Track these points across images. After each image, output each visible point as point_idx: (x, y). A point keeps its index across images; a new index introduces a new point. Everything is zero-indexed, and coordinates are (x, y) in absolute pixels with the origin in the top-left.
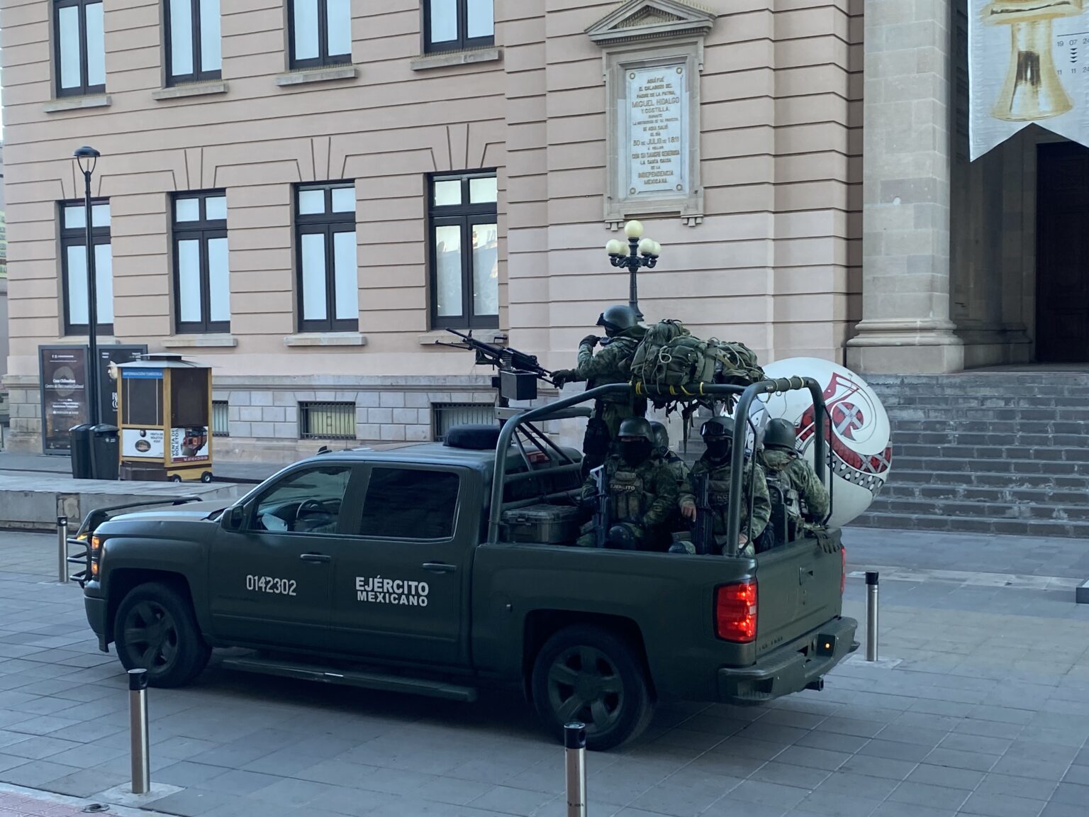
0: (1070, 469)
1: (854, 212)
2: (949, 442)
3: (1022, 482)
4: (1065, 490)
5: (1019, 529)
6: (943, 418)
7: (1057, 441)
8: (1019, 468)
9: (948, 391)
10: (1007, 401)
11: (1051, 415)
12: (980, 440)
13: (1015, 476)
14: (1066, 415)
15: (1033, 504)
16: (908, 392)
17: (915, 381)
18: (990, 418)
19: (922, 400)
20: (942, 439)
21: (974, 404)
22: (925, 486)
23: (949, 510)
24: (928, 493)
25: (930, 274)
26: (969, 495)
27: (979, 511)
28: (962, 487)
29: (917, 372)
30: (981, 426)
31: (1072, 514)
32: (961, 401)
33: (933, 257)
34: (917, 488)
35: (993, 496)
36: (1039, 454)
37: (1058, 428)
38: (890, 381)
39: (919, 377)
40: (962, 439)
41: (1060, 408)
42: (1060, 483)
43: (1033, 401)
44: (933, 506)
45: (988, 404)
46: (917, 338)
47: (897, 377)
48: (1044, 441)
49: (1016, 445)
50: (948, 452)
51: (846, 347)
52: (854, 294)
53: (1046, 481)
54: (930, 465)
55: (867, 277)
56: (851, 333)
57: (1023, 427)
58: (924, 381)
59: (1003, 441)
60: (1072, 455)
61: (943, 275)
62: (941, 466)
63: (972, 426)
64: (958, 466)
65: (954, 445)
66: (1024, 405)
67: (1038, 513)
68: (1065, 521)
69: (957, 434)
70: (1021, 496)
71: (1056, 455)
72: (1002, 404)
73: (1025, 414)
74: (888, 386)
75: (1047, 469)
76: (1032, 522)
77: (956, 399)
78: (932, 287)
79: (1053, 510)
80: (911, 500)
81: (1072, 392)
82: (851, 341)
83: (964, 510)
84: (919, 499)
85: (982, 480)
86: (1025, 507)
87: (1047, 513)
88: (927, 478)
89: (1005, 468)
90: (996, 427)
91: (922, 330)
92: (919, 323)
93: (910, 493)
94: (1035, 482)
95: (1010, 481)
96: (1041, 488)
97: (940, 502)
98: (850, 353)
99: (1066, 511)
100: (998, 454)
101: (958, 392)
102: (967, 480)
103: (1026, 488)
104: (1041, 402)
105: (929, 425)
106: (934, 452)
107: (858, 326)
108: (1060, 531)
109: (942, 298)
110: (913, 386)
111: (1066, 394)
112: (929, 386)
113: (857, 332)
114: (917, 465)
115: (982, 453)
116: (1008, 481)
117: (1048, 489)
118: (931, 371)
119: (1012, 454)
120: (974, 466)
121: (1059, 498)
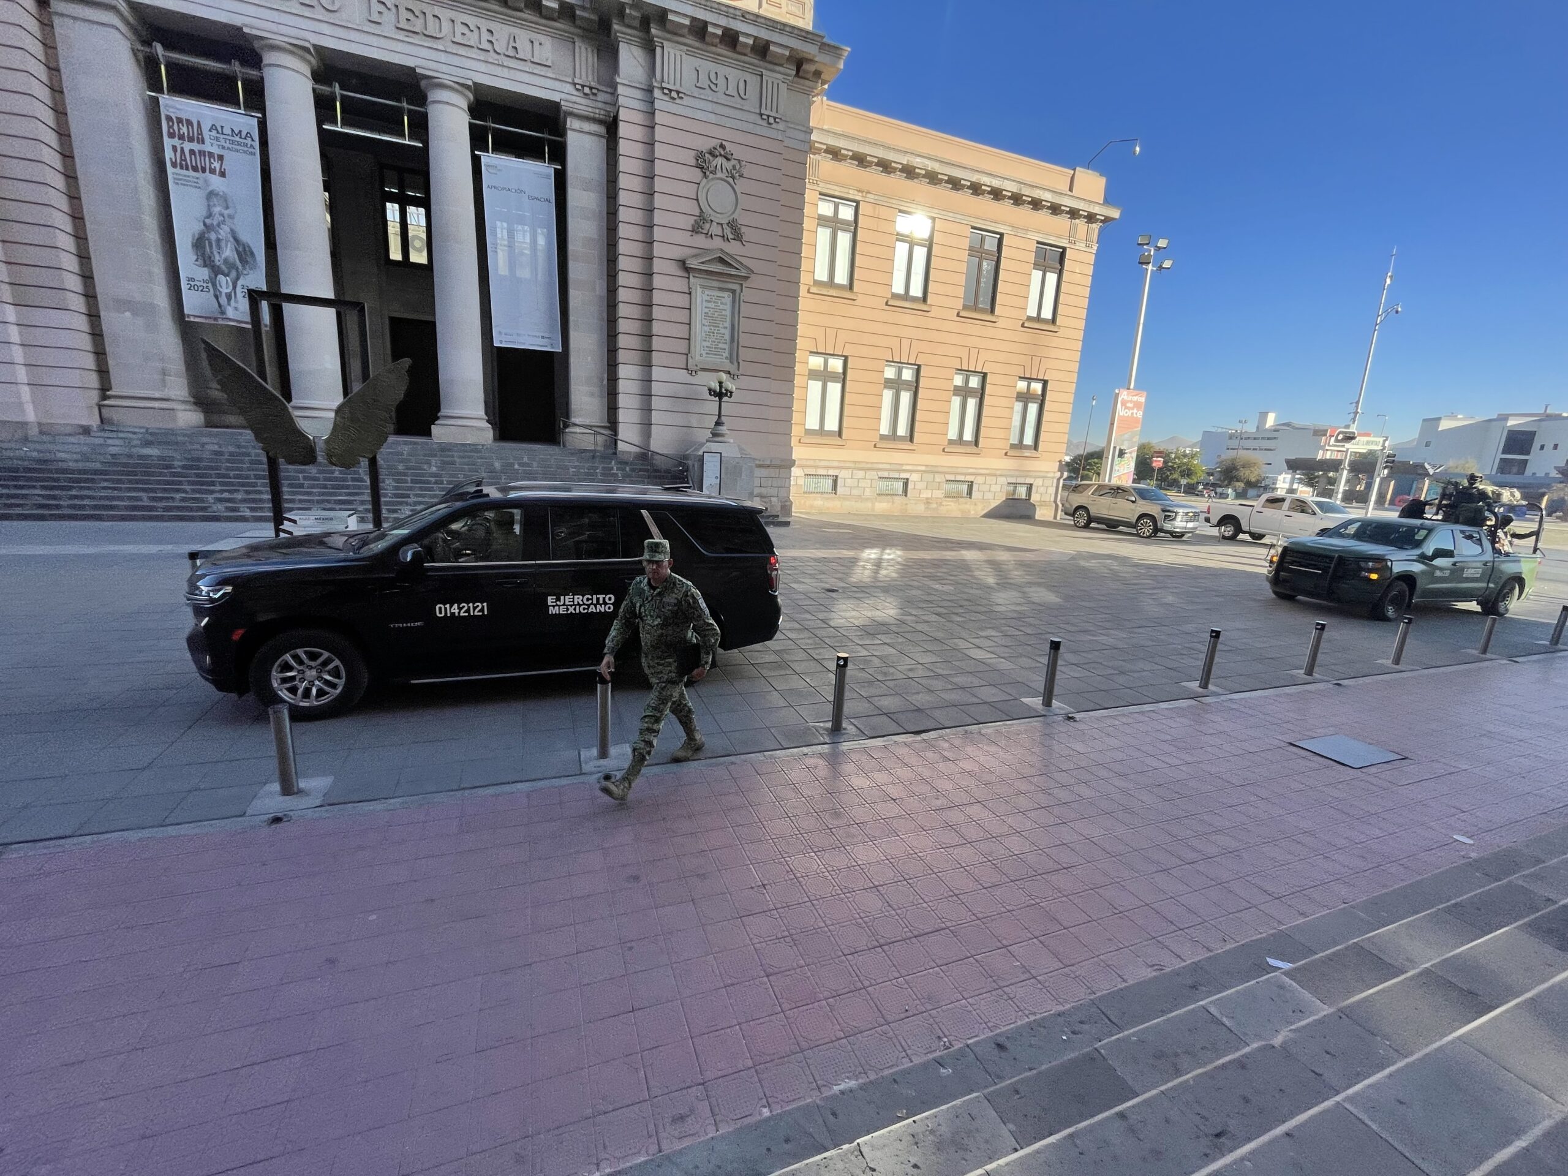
1: (94, 316)
2: (175, 468)
3: (221, 492)
4: (248, 496)
5: (216, 519)
6: (172, 454)
8: (222, 484)
9: (179, 438)
10: (220, 446)
11: (248, 455)
12: (197, 468)
13: (218, 488)
15: (228, 505)
16: (150, 438)
17: (157, 431)
18: (206, 455)
19: (160, 443)
20: (170, 467)
21: (198, 446)
22: (151, 495)
23: (168, 509)
24: (153, 499)
26: (183, 500)
27: (191, 509)
28: (178, 496)
29: (158, 426)
30: (199, 460)
31: (252, 509)
32: (188, 444)
33: (162, 354)
34: (144, 495)
35: (201, 500)
36: (236, 477)
37: (252, 462)
38: (137, 430)
39: (160, 429)
40: (184, 467)
41: (254, 451)
42: (249, 492)
43: (239, 447)
44: (156, 507)
45: (207, 447)
47: (143, 427)
48: (240, 469)
49: (223, 472)
50: (174, 474)
51: (100, 407)
52: (103, 372)
54: (159, 482)
55: (111, 362)
56: (104, 397)
57: (228, 461)
58: (163, 431)
59: (212, 468)
62: (168, 483)
63: (193, 459)
64: (180, 483)
65: (179, 470)
66: (231, 449)
67: (228, 509)
68: (248, 513)
69: (180, 463)
70: (220, 500)
71: (248, 477)
72: (216, 447)
73: (231, 454)
74: (134, 433)
76: (225, 514)
77: (184, 443)
78: (164, 373)
79: (239, 508)
80: (139, 503)
82: (104, 403)
83: (178, 508)
84: (146, 503)
85: (194, 491)
86: (220, 507)
88: (155, 490)
89: (213, 484)
90: (211, 460)
91: (160, 399)
92: (157, 395)
93: (140, 499)
94: (230, 492)
96: (235, 496)
97: (162, 504)
98: (105, 410)
99: (248, 508)
100: (210, 476)
102: (185, 491)
103: (226, 495)
104: (244, 447)
106: (162, 475)
107: (108, 393)
108: (244, 519)
110: (153, 434)
112: (165, 434)
113: (109, 397)
115: (197, 475)
116: (212, 492)
117: (239, 496)
118: (170, 426)
119: (219, 476)
120: (190, 483)
121: (244, 501)
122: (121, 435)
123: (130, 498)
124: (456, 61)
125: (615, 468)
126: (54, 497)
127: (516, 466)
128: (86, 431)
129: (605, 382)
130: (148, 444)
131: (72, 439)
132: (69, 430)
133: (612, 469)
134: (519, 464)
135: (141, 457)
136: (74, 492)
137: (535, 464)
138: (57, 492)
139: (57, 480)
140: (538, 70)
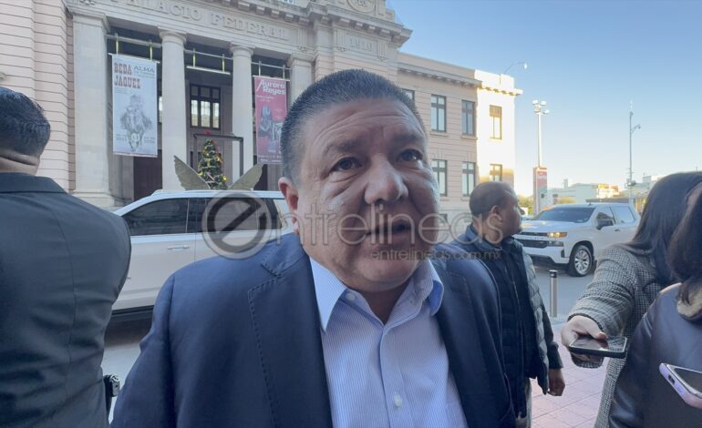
25: (103, 176)
33: (103, 171)
55: (77, 175)
61: (107, 177)
78: (103, 180)
107: (74, 191)
109: (106, 184)
124: (248, 39)
140: (282, 42)
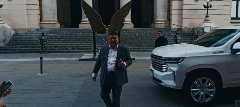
0: (77, 42)
3: (70, 44)
4: (77, 45)
5: (70, 52)
6: (57, 35)
7: (75, 38)
8: (69, 42)
9: (58, 31)
10: (67, 32)
11: (74, 34)
12: (63, 38)
14: (76, 34)
15: (72, 48)
16: (51, 31)
18: (65, 35)
19: (53, 32)
20: (57, 38)
21: (62, 33)
23: (58, 49)
24: (55, 47)
25: (53, 12)
26: (61, 47)
27: (63, 49)
29: (52, 28)
30: (63, 36)
33: (54, 9)
34: (53, 46)
35: (65, 47)
36: (72, 40)
38: (48, 29)
40: (60, 38)
41: (75, 33)
42: (76, 44)
43: (71, 32)
44: (56, 49)
45: (64, 33)
46: (52, 22)
48: (73, 38)
50: (58, 40)
51: (40, 24)
52: (41, 15)
53: (74, 44)
54: (55, 42)
55: (43, 12)
56: (41, 21)
57: (70, 36)
59: (67, 38)
60: (77, 40)
61: (56, 13)
62: (57, 42)
63: (61, 36)
64: (60, 42)
65: (59, 39)
67: (72, 49)
68: (77, 50)
70: (70, 47)
71: (75, 40)
72: (66, 33)
73: (70, 34)
75: (74, 42)
76: (72, 51)
77: (59, 32)
78: (54, 14)
81: (77, 31)
82: (41, 23)
83: (61, 49)
84: (53, 48)
85: (63, 45)
87: (74, 49)
88: (55, 45)
89: (67, 42)
91: (53, 21)
94: (72, 44)
95: (68, 44)
96: (73, 45)
97: (57, 48)
98: (41, 25)
100: (66, 40)
101: (59, 31)
102: (61, 45)
103: (71, 45)
105: (54, 36)
106: (56, 40)
108: (76, 52)
109: (56, 16)
110: (52, 30)
111: (76, 31)
112: (54, 30)
114: (53, 42)
115: (63, 40)
118: (55, 28)
119: (68, 40)
120: (62, 42)
121: (76, 47)
122: (45, 31)
123: (50, 47)
125: (172, 33)
126: (34, 47)
127: (142, 35)
128: (37, 30)
129: (167, 7)
130: (51, 33)
131: (35, 32)
132: (34, 30)
133: (171, 34)
134: (143, 34)
135: (50, 36)
136: (37, 46)
137: (148, 34)
138: (34, 46)
139: (34, 43)
